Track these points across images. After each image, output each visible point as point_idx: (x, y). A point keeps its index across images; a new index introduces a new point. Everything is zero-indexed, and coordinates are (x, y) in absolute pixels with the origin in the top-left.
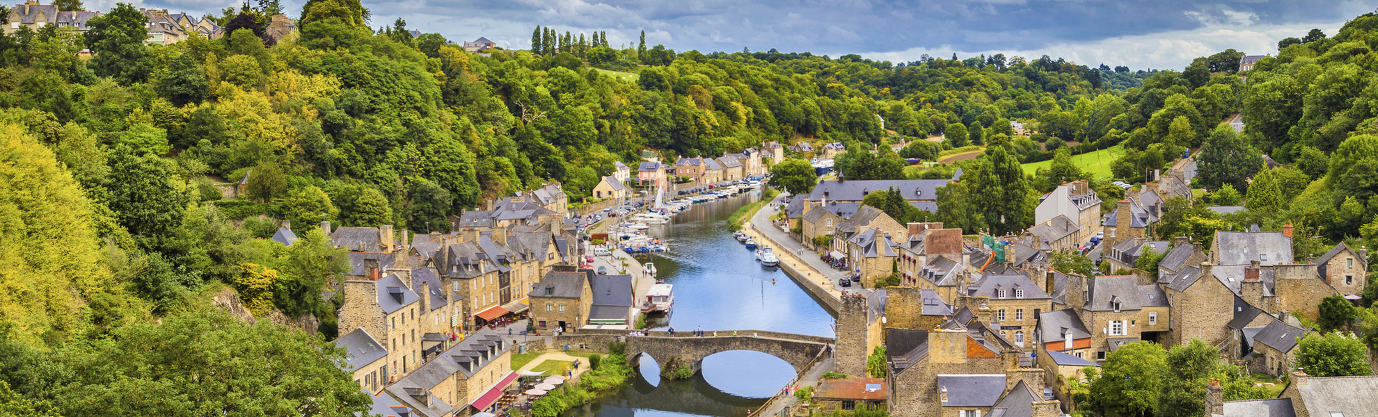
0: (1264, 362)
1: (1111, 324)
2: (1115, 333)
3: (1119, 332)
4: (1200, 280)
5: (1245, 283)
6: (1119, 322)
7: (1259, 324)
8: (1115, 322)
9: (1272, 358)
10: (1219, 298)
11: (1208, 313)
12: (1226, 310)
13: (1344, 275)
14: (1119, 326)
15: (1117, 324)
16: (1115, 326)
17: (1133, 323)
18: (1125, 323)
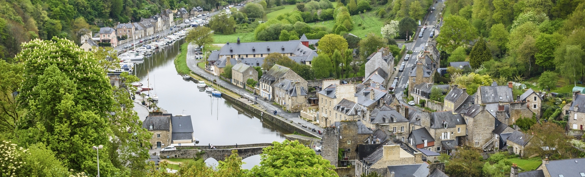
0: (512, 150)
1: (443, 134)
2: (444, 138)
3: (446, 138)
4: (481, 112)
5: (498, 112)
6: (446, 133)
7: (506, 132)
8: (445, 133)
9: (516, 148)
10: (489, 120)
11: (484, 127)
12: (491, 126)
13: (533, 104)
14: (446, 135)
15: (445, 134)
16: (444, 135)
17: (452, 133)
18: (449, 133)
